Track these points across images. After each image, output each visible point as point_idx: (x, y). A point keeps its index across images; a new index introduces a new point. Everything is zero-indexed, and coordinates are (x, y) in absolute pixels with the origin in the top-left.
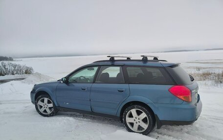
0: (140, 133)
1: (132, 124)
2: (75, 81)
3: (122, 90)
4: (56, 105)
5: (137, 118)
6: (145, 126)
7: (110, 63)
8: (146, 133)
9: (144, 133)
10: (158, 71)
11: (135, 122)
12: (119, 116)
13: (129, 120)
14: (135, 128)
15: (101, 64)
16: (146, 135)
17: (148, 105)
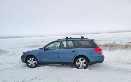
1: (79, 65)
2: (48, 49)
3: (74, 51)
4: (39, 61)
5: (81, 62)
6: (85, 65)
7: (66, 40)
8: (86, 68)
9: (85, 68)
10: (88, 42)
11: (80, 64)
12: (73, 62)
13: (77, 64)
14: (81, 66)
15: (61, 40)
16: (86, 69)
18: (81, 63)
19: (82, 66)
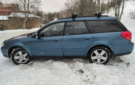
0: (101, 64)
1: (96, 60)
3: (88, 38)
4: (32, 55)
5: (99, 55)
12: (86, 56)
17: (108, 46)
18: (99, 57)
19: (101, 59)
